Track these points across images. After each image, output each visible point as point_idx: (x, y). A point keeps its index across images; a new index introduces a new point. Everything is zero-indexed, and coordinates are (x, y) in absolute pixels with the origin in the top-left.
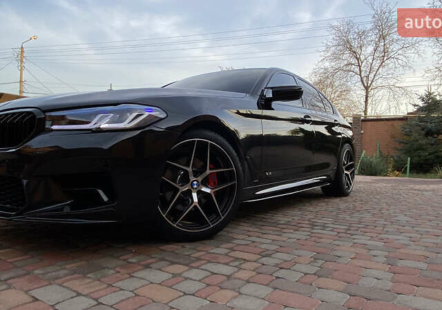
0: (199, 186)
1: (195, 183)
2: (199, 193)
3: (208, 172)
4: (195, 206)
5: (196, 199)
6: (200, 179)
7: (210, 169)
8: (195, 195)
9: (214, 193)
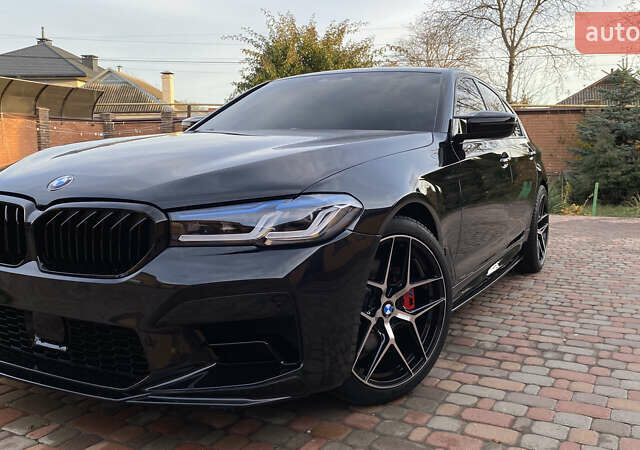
0: (392, 311)
1: (388, 306)
3: (409, 287)
5: (391, 335)
6: (394, 299)
7: (412, 282)
8: (388, 327)
9: (416, 320)
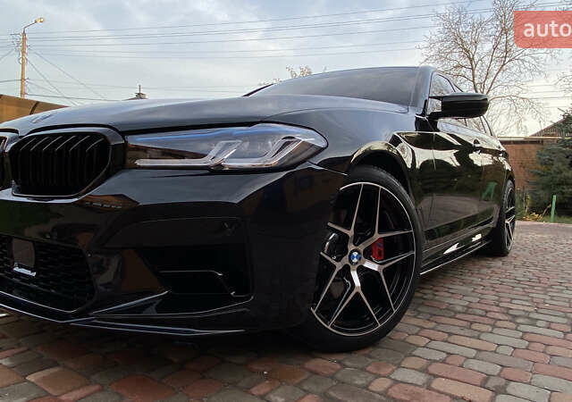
0: (360, 259)
1: (355, 254)
2: (361, 270)
3: (377, 236)
4: (357, 293)
5: (357, 282)
6: (362, 247)
8: (355, 275)
9: (384, 270)
